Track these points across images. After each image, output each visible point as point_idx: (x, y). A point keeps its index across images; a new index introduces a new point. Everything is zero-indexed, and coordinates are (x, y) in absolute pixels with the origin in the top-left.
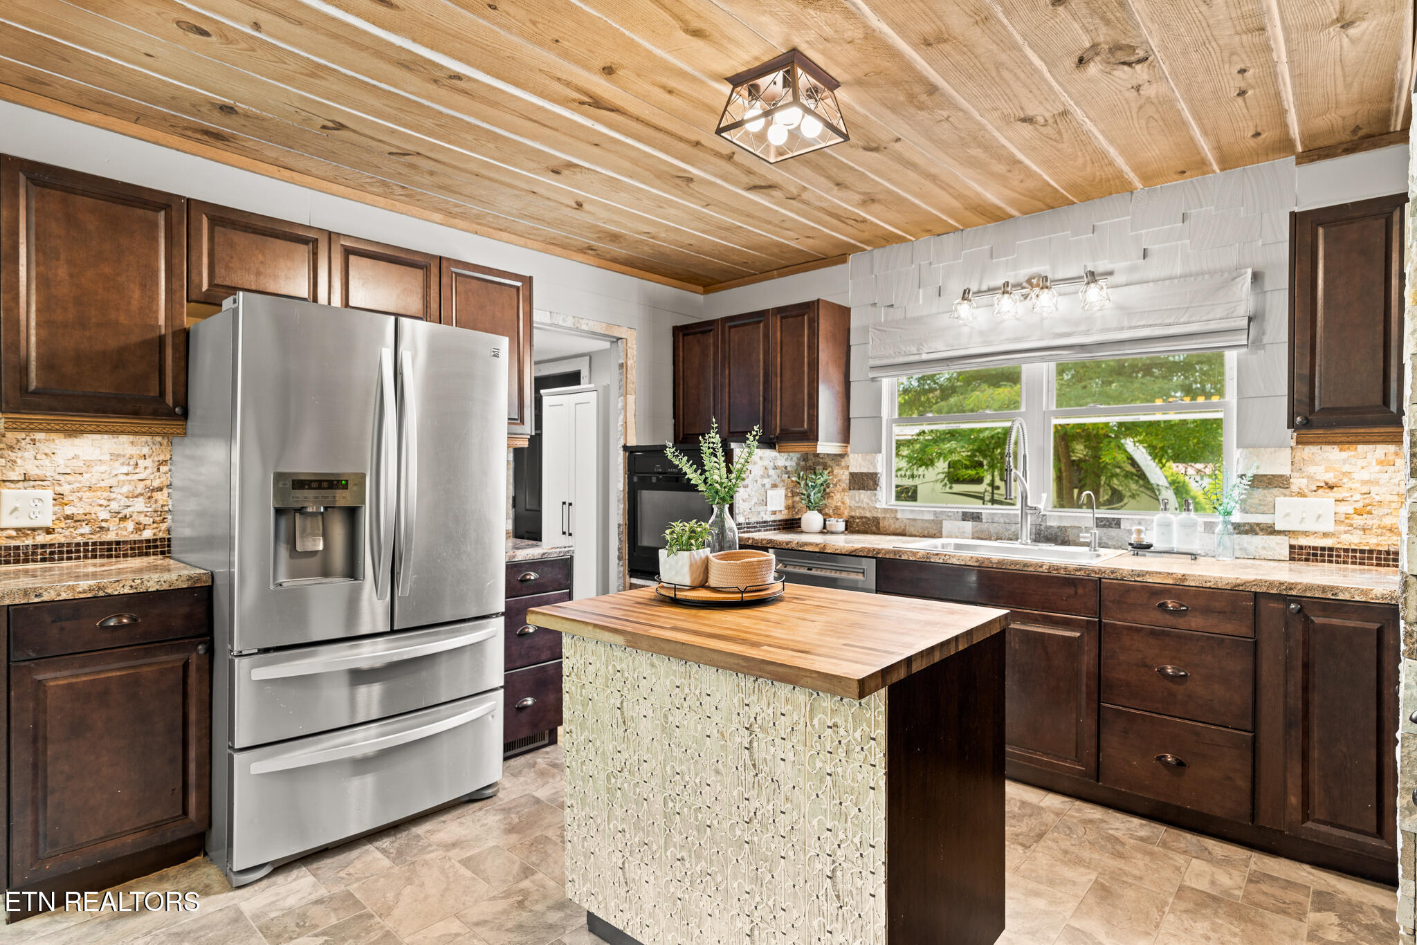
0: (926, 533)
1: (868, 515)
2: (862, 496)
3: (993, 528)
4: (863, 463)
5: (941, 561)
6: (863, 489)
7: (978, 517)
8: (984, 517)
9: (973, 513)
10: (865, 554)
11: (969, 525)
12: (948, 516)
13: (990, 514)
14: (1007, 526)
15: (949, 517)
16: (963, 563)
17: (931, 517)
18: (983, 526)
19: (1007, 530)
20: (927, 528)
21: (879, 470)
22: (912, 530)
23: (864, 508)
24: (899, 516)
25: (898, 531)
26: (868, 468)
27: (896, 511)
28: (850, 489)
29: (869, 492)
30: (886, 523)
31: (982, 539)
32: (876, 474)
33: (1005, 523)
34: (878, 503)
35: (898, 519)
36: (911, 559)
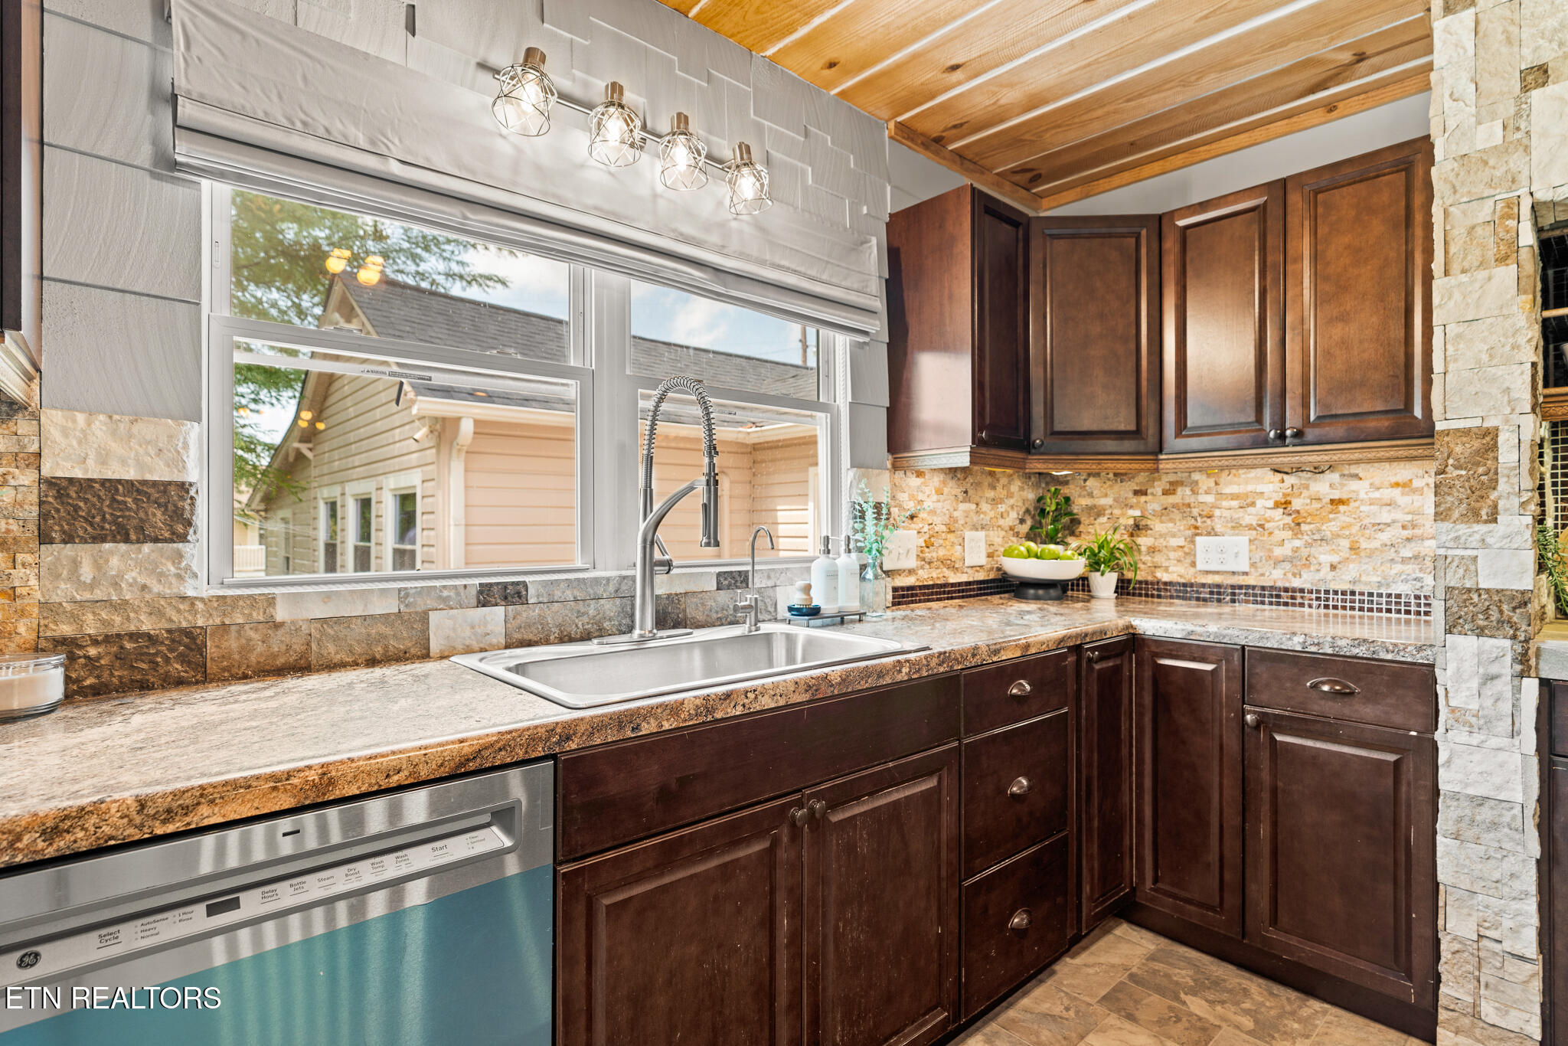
0: (378, 651)
1: (147, 625)
2: (115, 562)
3: (554, 616)
4: (115, 447)
5: (739, 711)
6: (122, 535)
7: (519, 594)
8: (531, 591)
9: (505, 586)
10: (520, 754)
11: (497, 614)
12: (445, 600)
13: (545, 584)
14: (581, 606)
15: (446, 604)
16: (782, 702)
17: (390, 606)
18: (529, 613)
19: (580, 614)
20: (384, 637)
21: (192, 474)
22: (331, 651)
23: (122, 606)
24: (281, 614)
25: (280, 661)
26: (140, 465)
27: (271, 601)
28: (44, 538)
29: (147, 548)
30: (232, 643)
31: (530, 644)
32: (183, 487)
33: (576, 600)
34: (190, 582)
35: (278, 626)
36: (666, 726)
